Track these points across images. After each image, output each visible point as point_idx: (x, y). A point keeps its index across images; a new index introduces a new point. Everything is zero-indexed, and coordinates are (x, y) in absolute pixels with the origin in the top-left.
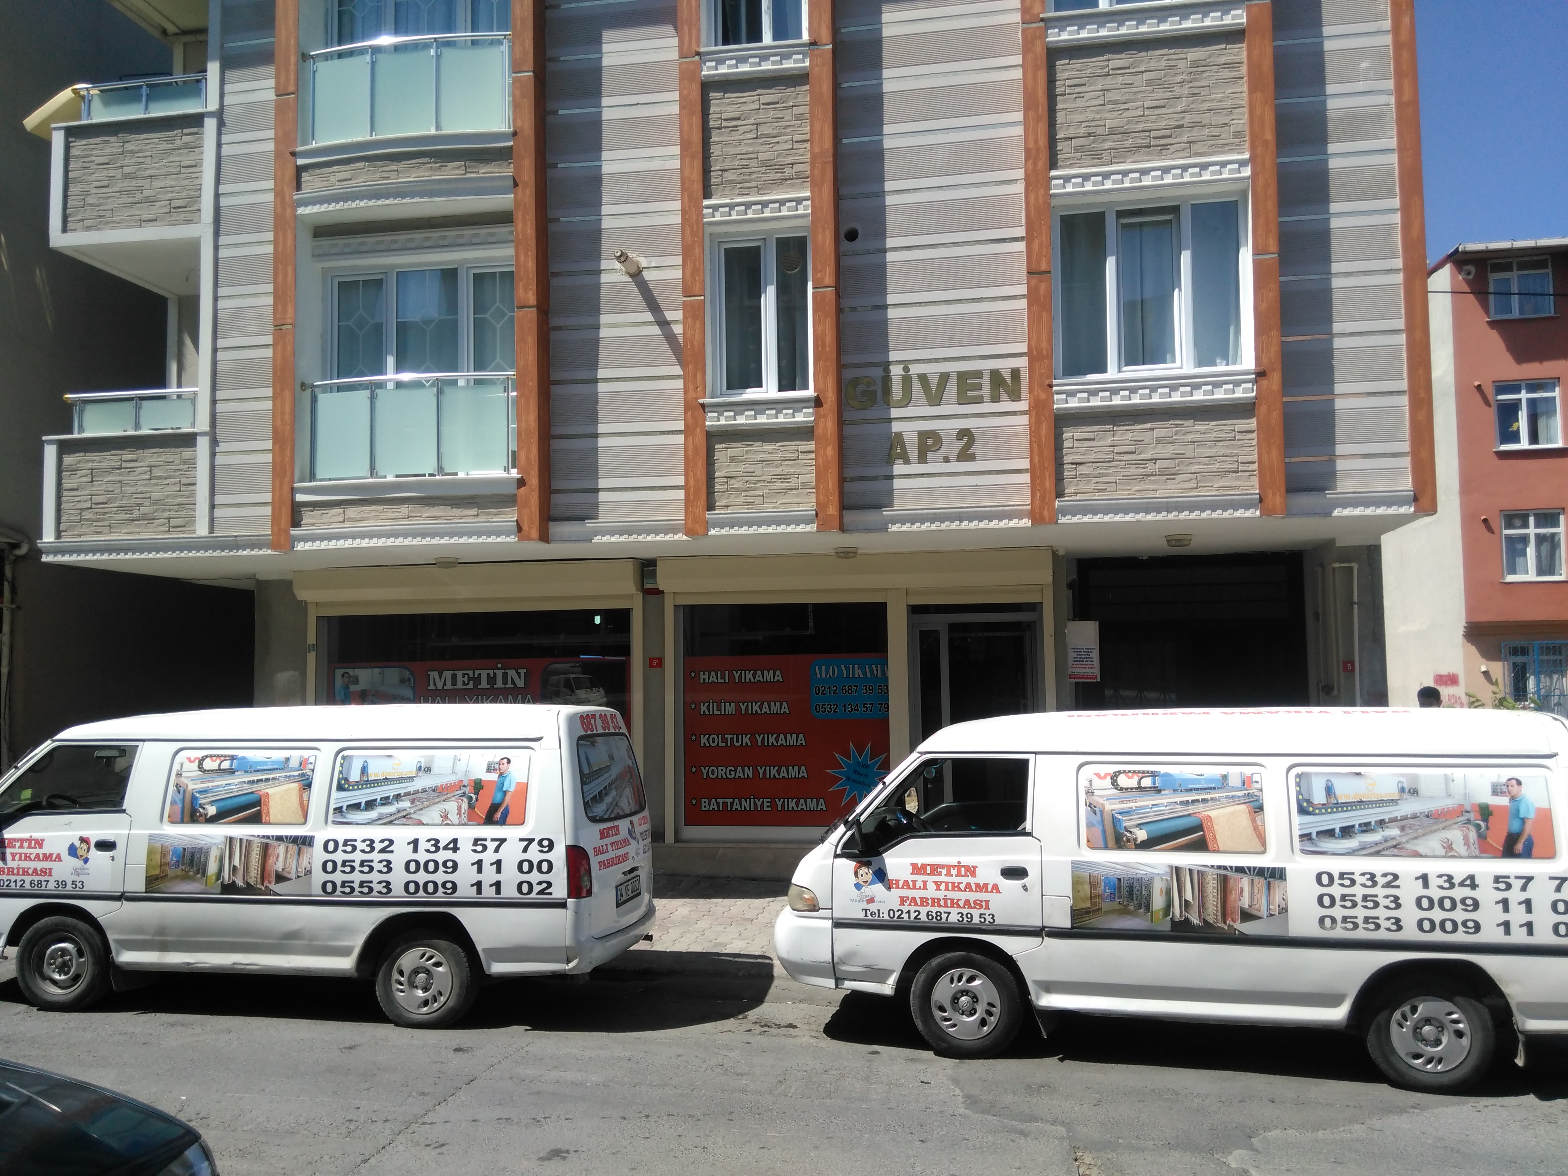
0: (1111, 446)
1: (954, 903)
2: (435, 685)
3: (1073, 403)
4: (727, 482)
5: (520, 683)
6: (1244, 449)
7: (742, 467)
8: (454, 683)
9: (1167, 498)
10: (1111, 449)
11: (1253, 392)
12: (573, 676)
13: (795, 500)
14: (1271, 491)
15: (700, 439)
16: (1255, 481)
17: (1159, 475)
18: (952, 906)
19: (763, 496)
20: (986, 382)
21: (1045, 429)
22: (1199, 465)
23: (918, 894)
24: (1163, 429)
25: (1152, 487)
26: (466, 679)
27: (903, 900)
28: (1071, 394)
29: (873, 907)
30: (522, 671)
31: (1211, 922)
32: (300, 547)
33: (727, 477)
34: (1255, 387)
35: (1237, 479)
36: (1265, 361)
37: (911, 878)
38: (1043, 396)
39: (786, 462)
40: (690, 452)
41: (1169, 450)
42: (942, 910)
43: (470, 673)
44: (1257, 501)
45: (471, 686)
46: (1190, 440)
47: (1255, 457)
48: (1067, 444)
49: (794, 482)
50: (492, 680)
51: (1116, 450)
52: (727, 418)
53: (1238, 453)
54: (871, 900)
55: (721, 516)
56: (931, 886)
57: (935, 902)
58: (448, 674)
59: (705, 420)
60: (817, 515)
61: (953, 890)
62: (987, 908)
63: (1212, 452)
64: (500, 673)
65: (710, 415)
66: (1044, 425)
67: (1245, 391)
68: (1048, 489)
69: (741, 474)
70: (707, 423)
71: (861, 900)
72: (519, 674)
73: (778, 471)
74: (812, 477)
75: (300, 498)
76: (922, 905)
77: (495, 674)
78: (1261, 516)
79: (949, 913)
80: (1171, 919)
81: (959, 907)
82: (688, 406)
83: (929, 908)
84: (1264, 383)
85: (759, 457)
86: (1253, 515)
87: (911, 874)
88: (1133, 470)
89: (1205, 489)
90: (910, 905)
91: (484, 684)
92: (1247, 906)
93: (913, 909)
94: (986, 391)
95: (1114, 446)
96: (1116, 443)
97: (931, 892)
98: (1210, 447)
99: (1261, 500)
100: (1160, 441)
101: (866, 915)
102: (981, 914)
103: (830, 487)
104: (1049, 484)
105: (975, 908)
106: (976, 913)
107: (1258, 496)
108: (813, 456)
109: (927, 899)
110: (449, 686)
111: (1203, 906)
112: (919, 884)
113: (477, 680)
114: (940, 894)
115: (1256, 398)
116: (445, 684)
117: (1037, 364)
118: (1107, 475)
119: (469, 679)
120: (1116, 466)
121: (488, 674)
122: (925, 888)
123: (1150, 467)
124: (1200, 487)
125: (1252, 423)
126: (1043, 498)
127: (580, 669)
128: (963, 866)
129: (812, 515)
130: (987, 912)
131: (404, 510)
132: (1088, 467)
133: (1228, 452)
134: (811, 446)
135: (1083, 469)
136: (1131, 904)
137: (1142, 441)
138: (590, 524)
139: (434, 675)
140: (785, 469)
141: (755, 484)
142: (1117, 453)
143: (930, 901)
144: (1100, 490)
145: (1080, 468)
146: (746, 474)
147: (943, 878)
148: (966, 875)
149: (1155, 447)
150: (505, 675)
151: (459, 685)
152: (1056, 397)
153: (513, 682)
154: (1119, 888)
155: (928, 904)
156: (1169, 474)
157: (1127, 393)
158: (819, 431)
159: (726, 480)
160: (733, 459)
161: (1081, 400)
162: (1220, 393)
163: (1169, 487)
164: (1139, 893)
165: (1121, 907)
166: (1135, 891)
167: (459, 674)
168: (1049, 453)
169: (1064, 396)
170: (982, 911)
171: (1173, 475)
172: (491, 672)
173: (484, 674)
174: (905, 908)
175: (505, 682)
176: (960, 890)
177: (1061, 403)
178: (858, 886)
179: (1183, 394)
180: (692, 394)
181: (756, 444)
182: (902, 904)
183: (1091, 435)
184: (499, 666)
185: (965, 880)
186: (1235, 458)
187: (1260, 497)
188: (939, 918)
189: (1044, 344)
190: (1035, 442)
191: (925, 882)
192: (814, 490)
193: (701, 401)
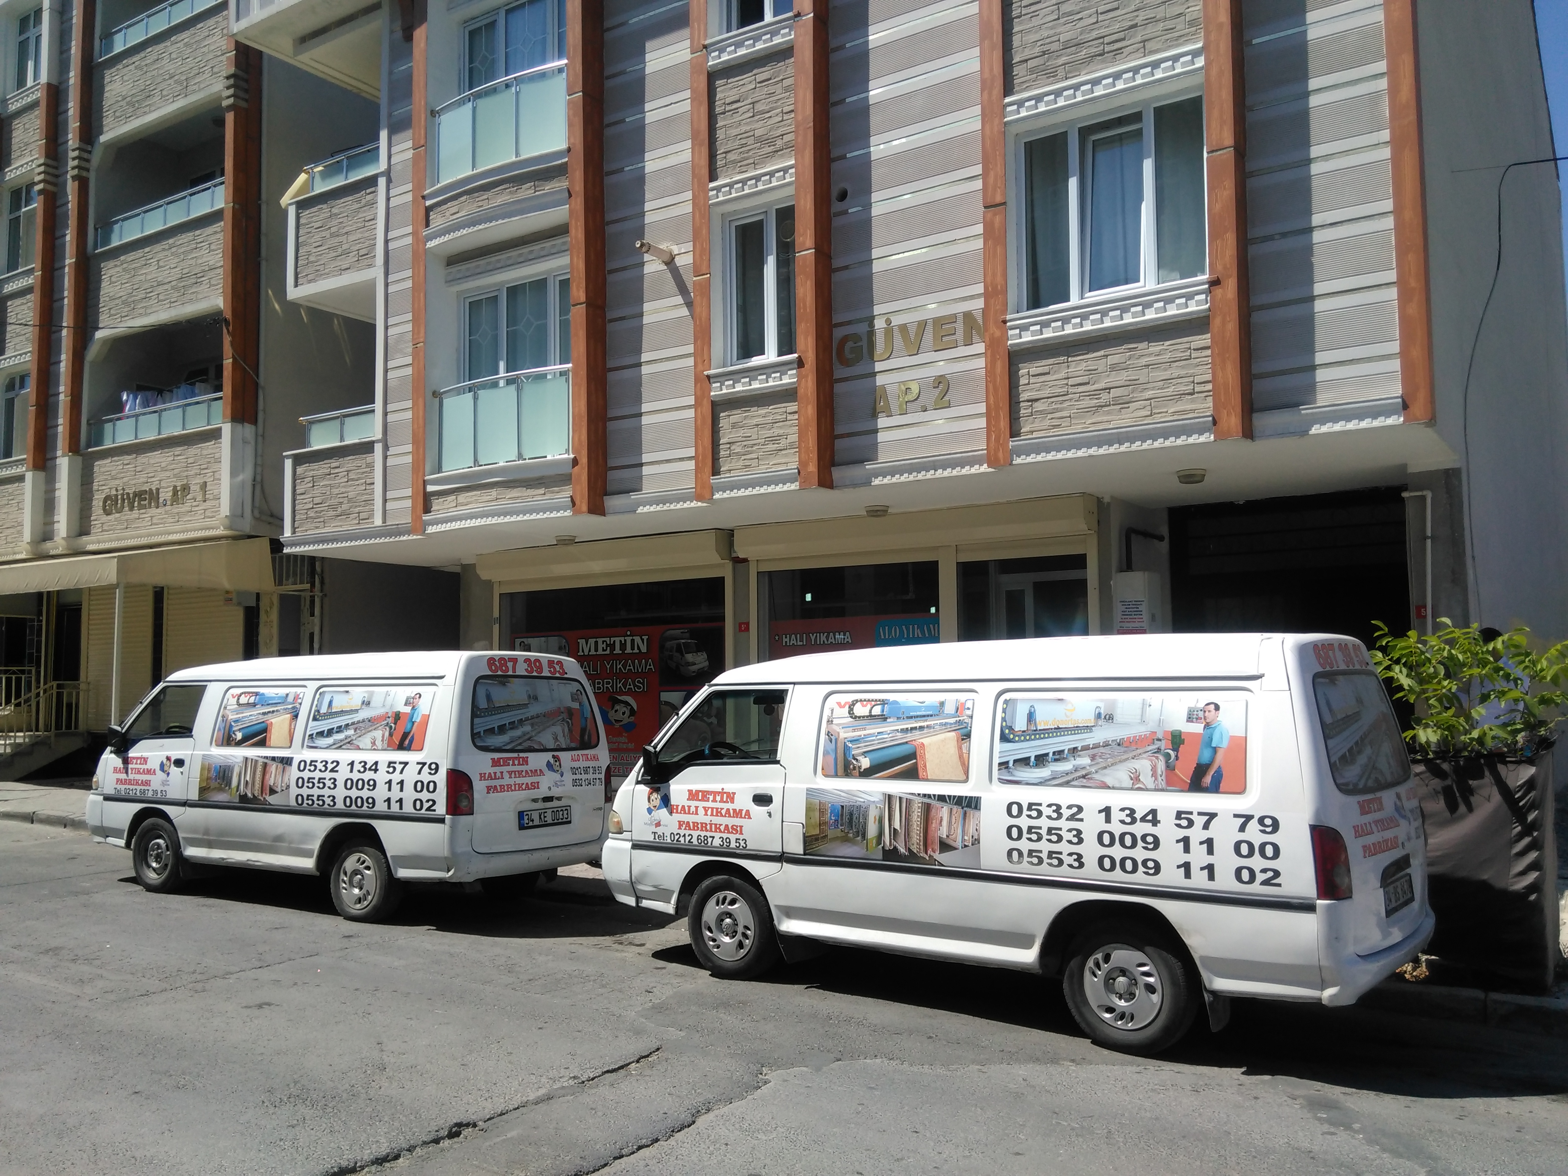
0: (1065, 379)
1: (717, 828)
2: (583, 651)
3: (1027, 337)
4: (730, 448)
5: (644, 649)
6: (1200, 367)
7: (741, 433)
8: (596, 650)
9: (1117, 428)
10: (1065, 382)
11: (1207, 303)
12: (683, 641)
13: (783, 461)
14: (1225, 412)
15: (707, 409)
16: (1210, 402)
17: (1113, 405)
18: (716, 831)
19: (758, 458)
20: (960, 326)
21: (1001, 367)
22: (1152, 390)
23: (691, 818)
24: (1116, 355)
25: (1105, 418)
26: (604, 646)
27: (681, 824)
28: (1024, 328)
29: (659, 831)
30: (645, 638)
31: (915, 852)
32: (431, 530)
33: (729, 443)
34: (1209, 298)
35: (1193, 401)
36: (1219, 267)
37: (687, 803)
38: (998, 333)
39: (777, 425)
40: (699, 422)
41: (1122, 377)
42: (709, 834)
43: (608, 639)
44: (1211, 424)
45: (608, 652)
46: (1144, 363)
47: (1209, 377)
48: (1023, 381)
49: (783, 443)
50: (623, 646)
51: (1071, 382)
52: (727, 387)
53: (1194, 373)
54: (658, 824)
55: (723, 480)
56: (701, 811)
57: (704, 826)
58: (592, 641)
59: (710, 391)
60: (799, 472)
61: (717, 815)
62: (741, 833)
63: (1166, 374)
64: (629, 639)
65: (714, 385)
66: (999, 364)
67: (1198, 303)
68: (1003, 429)
69: (740, 439)
70: (712, 394)
71: (651, 824)
72: (643, 640)
73: (769, 433)
74: (794, 438)
75: (430, 488)
76: (694, 829)
77: (625, 640)
78: (1215, 441)
79: (713, 837)
80: (883, 847)
81: (721, 832)
82: (697, 380)
83: (698, 832)
84: (1218, 291)
85: (755, 421)
86: (1207, 440)
87: (688, 800)
88: (1087, 402)
89: (1160, 415)
90: (685, 829)
91: (617, 651)
92: (945, 836)
93: (687, 832)
94: (960, 335)
95: (1068, 378)
96: (1070, 375)
97: (701, 818)
98: (1165, 370)
99: (1215, 422)
100: (1114, 368)
101: (655, 839)
102: (737, 839)
103: (811, 445)
104: (1004, 424)
105: (732, 833)
106: (733, 838)
107: (1211, 419)
108: (796, 416)
109: (698, 823)
110: (593, 652)
111: (908, 835)
112: (693, 809)
113: (612, 646)
114: (707, 819)
115: (1209, 309)
116: (590, 651)
117: (992, 301)
118: (1061, 410)
119: (607, 645)
120: (1071, 400)
121: (621, 641)
122: (697, 814)
123: (1105, 397)
124: (1155, 414)
125: (1205, 339)
126: (997, 439)
127: (688, 635)
128: (725, 793)
129: (795, 473)
130: (741, 837)
131: (494, 493)
132: (1043, 403)
133: (1183, 372)
134: (793, 407)
135: (1039, 406)
136: (851, 831)
137: (1095, 370)
138: (634, 496)
139: (582, 642)
140: (777, 431)
141: (752, 447)
142: (1071, 386)
143: (699, 826)
144: (1055, 426)
145: (1036, 404)
146: (744, 439)
147: (710, 804)
148: (727, 802)
149: (1108, 376)
150: (633, 641)
151: (600, 652)
152: (1010, 332)
153: (639, 648)
154: (842, 815)
155: (698, 829)
156: (1123, 403)
157: (1078, 320)
158: (801, 392)
159: (728, 446)
160: (734, 426)
161: (1034, 333)
162: (1172, 309)
163: (1123, 417)
164: (857, 821)
165: (843, 834)
166: (855, 818)
167: (600, 640)
168: (1004, 392)
169: (1017, 331)
170: (738, 836)
171: (1128, 403)
172: (622, 639)
173: (617, 640)
174: (682, 832)
175: (633, 648)
176: (722, 815)
177: (1019, 338)
178: (650, 811)
179: (1135, 315)
180: (700, 367)
181: (753, 409)
182: (679, 828)
183: (1046, 369)
184: (629, 633)
185: (725, 806)
186: (1191, 379)
187: (1214, 419)
188: (706, 842)
189: (999, 279)
190: (990, 382)
191: (697, 807)
192: (797, 450)
193: (706, 373)
